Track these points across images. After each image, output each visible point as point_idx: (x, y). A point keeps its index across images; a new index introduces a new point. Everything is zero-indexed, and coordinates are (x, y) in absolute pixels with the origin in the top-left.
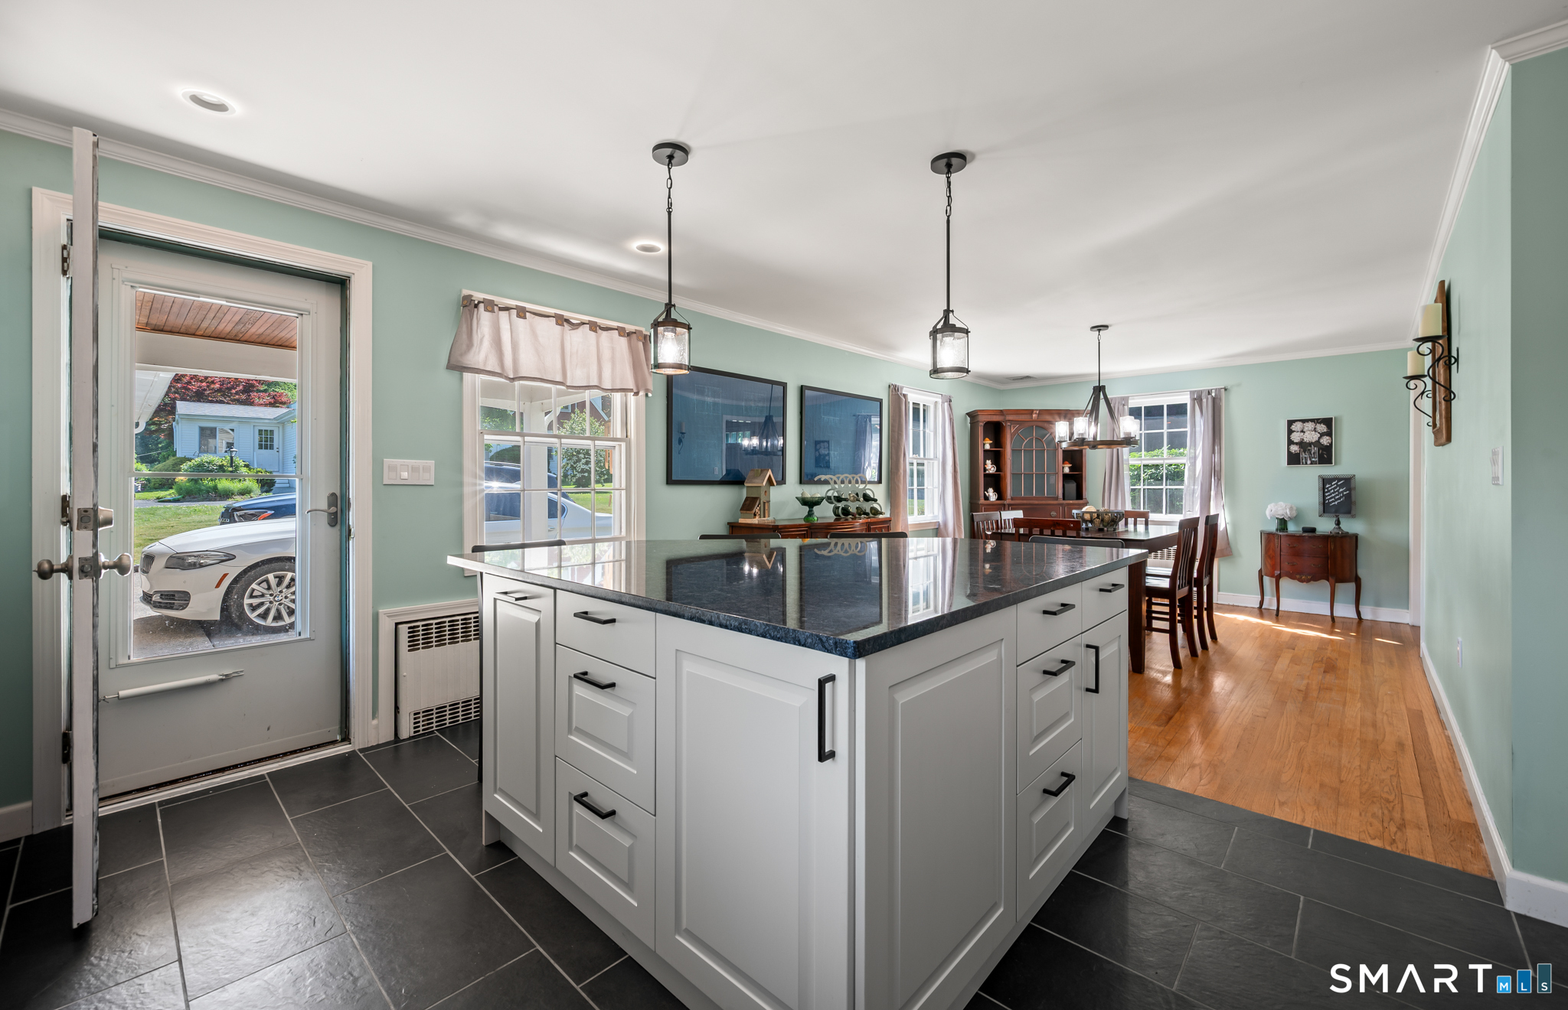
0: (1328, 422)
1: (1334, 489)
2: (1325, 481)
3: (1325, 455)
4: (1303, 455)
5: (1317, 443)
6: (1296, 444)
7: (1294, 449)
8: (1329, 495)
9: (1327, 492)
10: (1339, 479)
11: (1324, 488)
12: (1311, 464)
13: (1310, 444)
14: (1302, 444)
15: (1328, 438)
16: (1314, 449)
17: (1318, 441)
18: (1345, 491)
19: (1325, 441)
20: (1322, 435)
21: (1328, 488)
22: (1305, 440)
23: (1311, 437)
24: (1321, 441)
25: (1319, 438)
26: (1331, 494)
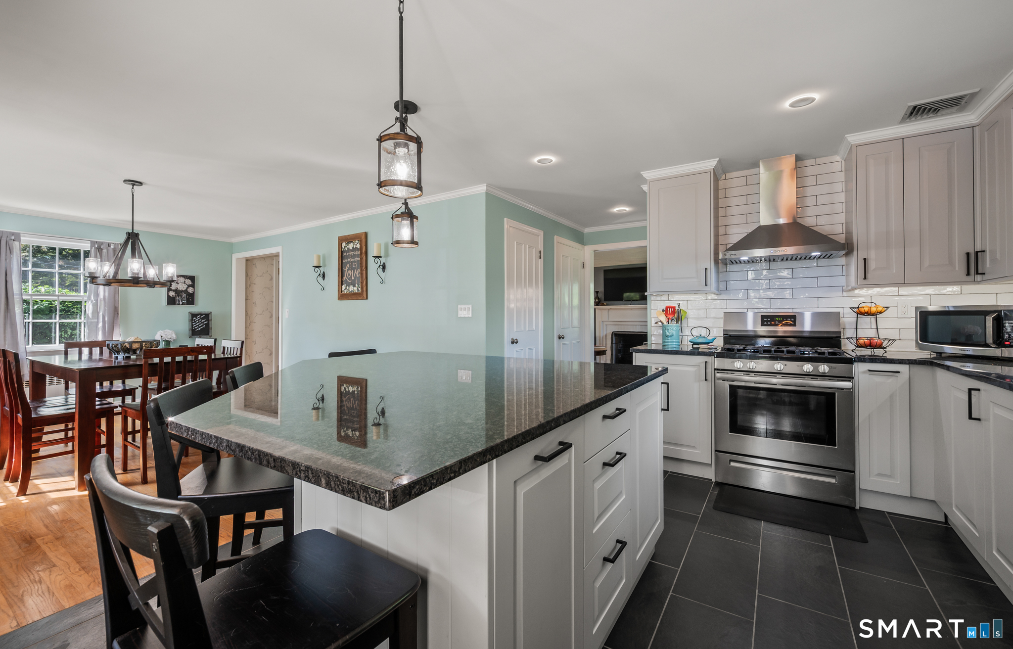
0: (192, 278)
1: (198, 320)
2: (193, 315)
3: (190, 299)
4: (177, 298)
5: (186, 291)
6: (173, 291)
7: (172, 294)
8: (195, 324)
9: (194, 322)
10: (202, 315)
11: (192, 320)
12: (182, 304)
13: (182, 291)
14: (176, 291)
15: (192, 288)
16: (184, 295)
17: (186, 290)
18: (205, 321)
19: (190, 290)
20: (189, 286)
21: (194, 320)
22: (179, 289)
23: (182, 287)
24: (188, 290)
25: (187, 288)
26: (196, 324)
